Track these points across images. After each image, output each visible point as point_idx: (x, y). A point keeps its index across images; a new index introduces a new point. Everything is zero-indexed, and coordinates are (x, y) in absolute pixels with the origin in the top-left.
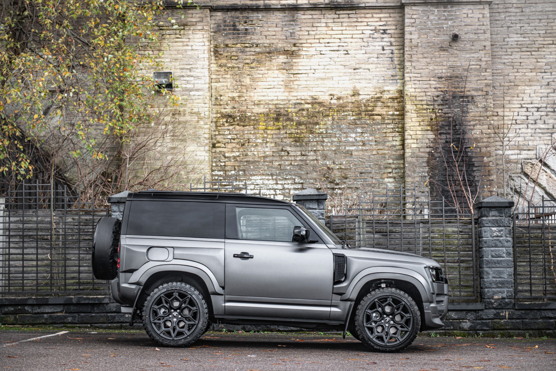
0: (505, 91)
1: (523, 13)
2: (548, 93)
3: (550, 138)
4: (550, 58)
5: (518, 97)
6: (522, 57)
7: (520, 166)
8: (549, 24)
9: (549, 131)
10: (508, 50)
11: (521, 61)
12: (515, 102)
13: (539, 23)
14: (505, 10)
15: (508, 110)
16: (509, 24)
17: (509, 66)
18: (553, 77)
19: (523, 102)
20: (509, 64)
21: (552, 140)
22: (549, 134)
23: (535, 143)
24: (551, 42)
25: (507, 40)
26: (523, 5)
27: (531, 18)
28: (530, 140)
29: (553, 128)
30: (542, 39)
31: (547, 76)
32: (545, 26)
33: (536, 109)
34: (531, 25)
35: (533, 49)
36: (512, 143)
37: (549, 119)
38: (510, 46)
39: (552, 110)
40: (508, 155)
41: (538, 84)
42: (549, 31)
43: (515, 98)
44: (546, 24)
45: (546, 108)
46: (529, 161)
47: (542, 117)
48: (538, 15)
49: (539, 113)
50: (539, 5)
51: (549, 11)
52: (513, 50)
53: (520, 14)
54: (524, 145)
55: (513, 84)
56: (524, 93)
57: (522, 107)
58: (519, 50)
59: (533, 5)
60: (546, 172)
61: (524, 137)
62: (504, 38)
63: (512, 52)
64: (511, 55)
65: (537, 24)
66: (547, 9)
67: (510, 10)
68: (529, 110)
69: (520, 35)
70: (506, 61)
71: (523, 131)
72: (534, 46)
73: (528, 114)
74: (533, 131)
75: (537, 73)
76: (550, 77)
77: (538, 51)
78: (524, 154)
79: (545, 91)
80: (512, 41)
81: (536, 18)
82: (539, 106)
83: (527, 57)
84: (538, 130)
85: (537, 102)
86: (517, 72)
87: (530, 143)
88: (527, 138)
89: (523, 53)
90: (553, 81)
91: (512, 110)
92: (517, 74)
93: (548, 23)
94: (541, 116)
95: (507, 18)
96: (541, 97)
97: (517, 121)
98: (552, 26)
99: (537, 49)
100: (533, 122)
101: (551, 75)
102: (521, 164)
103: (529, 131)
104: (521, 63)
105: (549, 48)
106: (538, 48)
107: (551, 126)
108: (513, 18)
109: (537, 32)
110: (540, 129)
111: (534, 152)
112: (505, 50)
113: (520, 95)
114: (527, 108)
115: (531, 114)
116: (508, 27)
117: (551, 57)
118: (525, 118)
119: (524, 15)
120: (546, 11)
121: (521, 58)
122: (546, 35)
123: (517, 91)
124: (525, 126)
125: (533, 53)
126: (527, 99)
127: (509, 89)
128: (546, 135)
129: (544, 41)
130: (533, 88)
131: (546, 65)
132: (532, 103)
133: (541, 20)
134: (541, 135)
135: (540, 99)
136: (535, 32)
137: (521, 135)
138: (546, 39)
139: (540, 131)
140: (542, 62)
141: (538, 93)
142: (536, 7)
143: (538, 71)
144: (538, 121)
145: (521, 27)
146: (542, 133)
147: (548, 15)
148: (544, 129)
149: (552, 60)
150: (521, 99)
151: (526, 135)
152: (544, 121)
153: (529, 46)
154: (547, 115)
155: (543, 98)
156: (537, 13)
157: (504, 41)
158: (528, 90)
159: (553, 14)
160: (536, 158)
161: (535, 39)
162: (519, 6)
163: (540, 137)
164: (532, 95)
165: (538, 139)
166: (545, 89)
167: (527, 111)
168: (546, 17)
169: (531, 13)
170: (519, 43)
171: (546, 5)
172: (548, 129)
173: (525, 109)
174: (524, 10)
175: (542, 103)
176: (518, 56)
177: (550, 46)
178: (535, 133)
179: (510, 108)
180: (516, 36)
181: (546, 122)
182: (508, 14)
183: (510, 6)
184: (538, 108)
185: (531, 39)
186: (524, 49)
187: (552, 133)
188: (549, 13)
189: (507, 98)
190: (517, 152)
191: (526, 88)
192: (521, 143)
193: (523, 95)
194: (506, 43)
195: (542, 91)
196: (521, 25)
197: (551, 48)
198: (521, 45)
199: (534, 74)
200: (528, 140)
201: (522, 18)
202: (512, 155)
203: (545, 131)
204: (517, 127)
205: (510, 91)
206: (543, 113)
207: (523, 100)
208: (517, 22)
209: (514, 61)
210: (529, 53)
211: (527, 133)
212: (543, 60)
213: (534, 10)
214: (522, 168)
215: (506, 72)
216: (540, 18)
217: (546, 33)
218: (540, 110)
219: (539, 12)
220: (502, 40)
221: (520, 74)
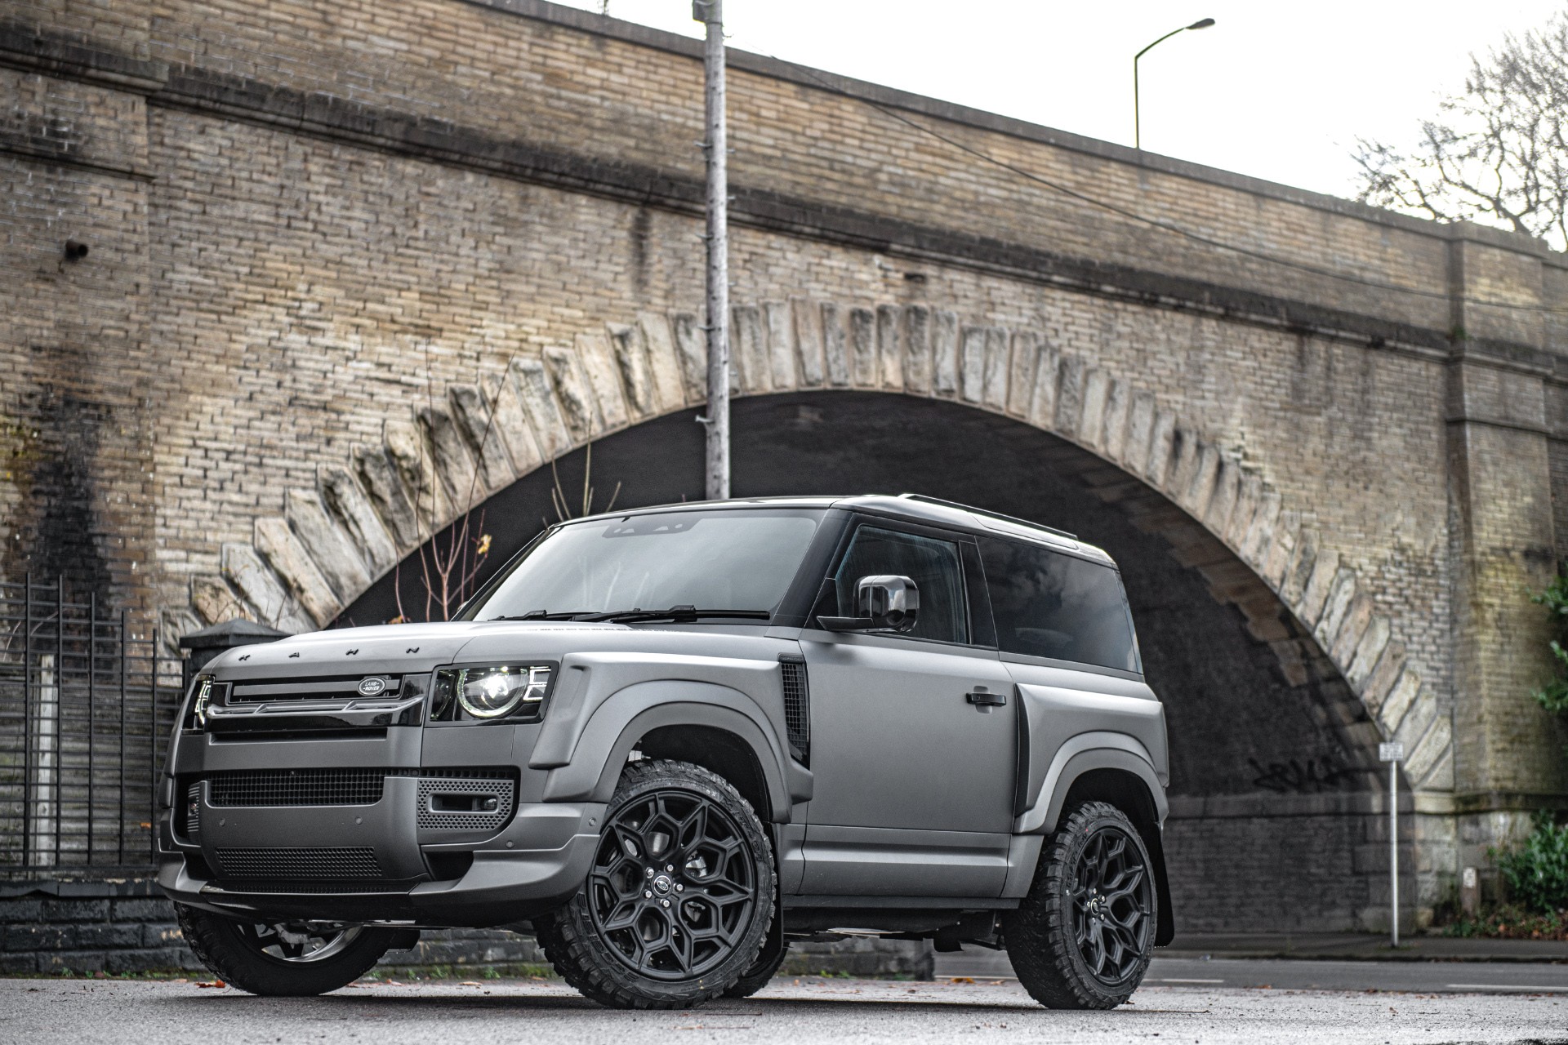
0: (162, 402)
1: (206, 218)
2: (250, 420)
3: (248, 528)
4: (256, 336)
5: (187, 419)
6: (201, 323)
7: (185, 590)
8: (259, 254)
9: (249, 510)
10: (173, 302)
11: (198, 332)
12: (182, 432)
13: (239, 246)
14: (169, 202)
15: (166, 449)
16: (175, 238)
17: (171, 340)
18: (261, 381)
19: (196, 434)
20: (170, 336)
21: (253, 532)
22: (249, 519)
23: (220, 537)
24: (260, 297)
25: (169, 275)
26: (207, 198)
27: (223, 231)
28: (210, 529)
29: (258, 503)
30: (241, 286)
31: (249, 376)
32: (250, 257)
33: (224, 455)
34: (221, 248)
35: (223, 308)
36: (172, 532)
37: (250, 482)
38: (175, 293)
39: (256, 460)
40: (163, 561)
41: (231, 394)
42: (257, 271)
43: (182, 423)
44: (251, 252)
45: (245, 453)
46: (206, 579)
47: (237, 477)
48: (237, 228)
49: (230, 465)
50: (240, 203)
51: (259, 222)
52: (181, 303)
53: (200, 217)
54: (196, 539)
55: (177, 386)
56: (201, 412)
57: (195, 446)
58: (193, 305)
59: (228, 201)
61: (198, 520)
62: (164, 272)
63: (179, 308)
64: (177, 315)
65: (232, 249)
66: (256, 217)
67: (179, 204)
68: (210, 454)
69: (196, 270)
70: (165, 327)
71: (197, 504)
72: (224, 300)
73: (207, 463)
74: (216, 508)
75: (228, 367)
76: (254, 380)
77: (233, 314)
78: (197, 563)
79: (244, 413)
80: (180, 282)
81: (231, 232)
82: (230, 447)
83: (209, 324)
84: (226, 507)
85: (227, 437)
86: (189, 358)
87: (210, 536)
88: (203, 523)
89: (203, 315)
90: (261, 392)
91: (174, 450)
92: (187, 364)
93: (256, 250)
94: (234, 473)
95: (172, 223)
96: (236, 427)
97: (185, 480)
98: (264, 260)
99: (230, 310)
100: (217, 485)
101: (258, 376)
102: (189, 586)
103: (208, 505)
104: (196, 337)
105: (255, 310)
106: (235, 308)
107: (252, 500)
108: (184, 225)
109: (232, 268)
110: (230, 503)
111: (215, 559)
112: (164, 300)
113: (193, 416)
114: (206, 450)
115: (212, 464)
116: (174, 245)
117: (260, 332)
118: (200, 473)
119: (206, 223)
120: (253, 222)
121: (196, 325)
122: (250, 279)
123: (187, 406)
124: (199, 493)
125: (224, 318)
126: (206, 427)
127: (168, 398)
128: (242, 519)
129: (247, 291)
130: (221, 402)
131: (247, 350)
132: (216, 439)
133: (241, 239)
134: (231, 518)
135: (232, 430)
136: (227, 266)
137: (192, 514)
138: (251, 288)
139: (230, 509)
140: (241, 342)
141: (228, 415)
142: (233, 207)
143: (232, 362)
144: (228, 485)
145: (200, 250)
146: (236, 515)
147: (257, 232)
148: (237, 504)
149: (260, 341)
150: (194, 425)
151: (201, 515)
152: (240, 486)
153: (216, 299)
154: (246, 472)
155: (239, 431)
156: (235, 223)
157: (163, 276)
158: (210, 406)
159: (268, 232)
160: (221, 574)
161: (228, 285)
162: (199, 197)
163: (230, 524)
164: (218, 419)
165: (225, 527)
166: (243, 407)
167: (206, 457)
168: (251, 235)
169: (221, 221)
170: (196, 288)
171: (254, 207)
172: (247, 505)
173: (201, 453)
174: (208, 209)
175: (238, 442)
176: (191, 322)
177: (258, 306)
178: (220, 512)
179: (170, 446)
180: (187, 269)
181: (244, 489)
182: (174, 213)
183: (181, 193)
184: (229, 453)
186: (204, 305)
187: (254, 517)
188: (260, 227)
189: (166, 421)
190: (182, 554)
191: (206, 400)
192: (191, 534)
193: (198, 417)
194: (166, 284)
195: (239, 412)
196: (202, 245)
197: (260, 311)
198: (198, 293)
199: (222, 368)
200: (206, 529)
201: (204, 228)
202: (170, 561)
203: (241, 510)
204: (183, 492)
205: (172, 403)
206: (238, 467)
207: (197, 429)
208: (192, 235)
209: (183, 330)
210: (214, 317)
211: (203, 511)
212: (243, 338)
213: (228, 213)
214: (190, 597)
215: (165, 354)
216: (241, 234)
217: (251, 273)
218: (232, 457)
219: (240, 219)
220: (159, 274)
221: (194, 364)
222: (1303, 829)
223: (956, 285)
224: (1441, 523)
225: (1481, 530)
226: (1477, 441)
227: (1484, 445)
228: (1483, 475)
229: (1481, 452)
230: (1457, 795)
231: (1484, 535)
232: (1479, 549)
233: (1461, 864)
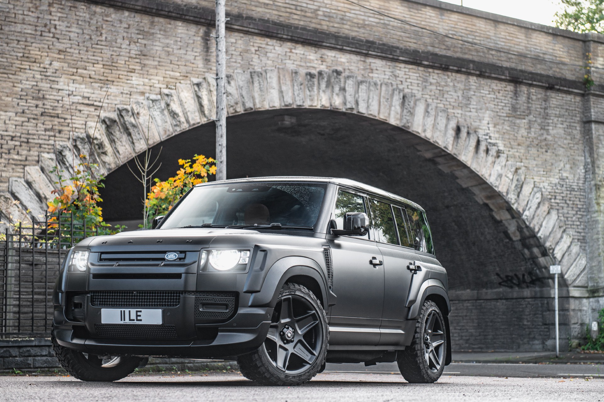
2: (23, 122)
3: (22, 171)
4: (25, 84)
8: (27, 48)
9: (22, 163)
13: (18, 44)
18: (28, 104)
21: (24, 172)
22: (22, 167)
23: (8, 175)
24: (28, 67)
27: (10, 37)
28: (3, 171)
29: (26, 160)
30: (19, 62)
31: (22, 103)
32: (23, 49)
33: (10, 138)
34: (9, 45)
35: (11, 72)
37: (23, 150)
39: (26, 140)
41: (13, 110)
42: (26, 55)
44: (24, 47)
45: (20, 137)
46: (2, 194)
47: (16, 148)
48: (17, 36)
49: (13, 142)
50: (18, 25)
51: (27, 33)
59: (13, 24)
60: (18, 207)
65: (15, 45)
66: (26, 31)
68: (3, 137)
72: (11, 68)
73: (2, 141)
74: (7, 162)
75: (12, 98)
76: (25, 104)
77: (15, 74)
79: (20, 119)
81: (14, 38)
82: (14, 135)
83: (4, 79)
84: (11, 161)
85: (12, 130)
87: (4, 174)
90: (28, 109)
93: (26, 46)
94: (15, 146)
96: (16, 126)
98: (29, 50)
99: (14, 72)
100: (7, 152)
101: (26, 102)
103: (3, 161)
105: (25, 73)
106: (16, 71)
107: (23, 158)
109: (15, 54)
110: (13, 159)
111: (6, 185)
115: (5, 142)
117: (28, 83)
120: (24, 33)
122: (23, 59)
125: (11, 76)
126: (2, 126)
128: (19, 167)
129: (21, 64)
130: (9, 114)
131: (22, 91)
132: (6, 131)
133: (19, 41)
134: (14, 166)
135: (14, 127)
136: (12, 53)
138: (23, 63)
139: (13, 162)
140: (19, 87)
141: (13, 120)
142: (15, 27)
143: (14, 96)
144: (12, 151)
146: (16, 165)
147: (26, 38)
148: (17, 160)
149: (28, 86)
152: (18, 152)
153: (7, 68)
154: (21, 146)
155: (17, 127)
156: (16, 34)
158: (3, 115)
159: (31, 38)
160: (9, 191)
161: (13, 61)
163: (13, 169)
164: (7, 122)
165: (11, 170)
166: (20, 116)
168: (24, 39)
169: (10, 33)
171: (25, 26)
172: (21, 161)
174: (3, 27)
175: (17, 132)
177: (27, 71)
178: (8, 164)
181: (20, 153)
184: (13, 137)
185: (9, 60)
186: (1, 71)
187: (25, 166)
188: (28, 35)
191: (2, 113)
195: (17, 118)
197: (27, 73)
199: (10, 99)
203: (19, 163)
206: (18, 143)
210: (6, 76)
212: (20, 85)
213: (13, 29)
216: (18, 38)
217: (23, 56)
218: (14, 139)
219: (18, 32)
222: (522, 305)
223: (372, 64)
224: (582, 167)
225: (600, 170)
226: (597, 130)
227: (601, 132)
228: (600, 146)
229: (599, 135)
230: (589, 289)
231: (601, 172)
232: (599, 179)
233: (591, 320)
